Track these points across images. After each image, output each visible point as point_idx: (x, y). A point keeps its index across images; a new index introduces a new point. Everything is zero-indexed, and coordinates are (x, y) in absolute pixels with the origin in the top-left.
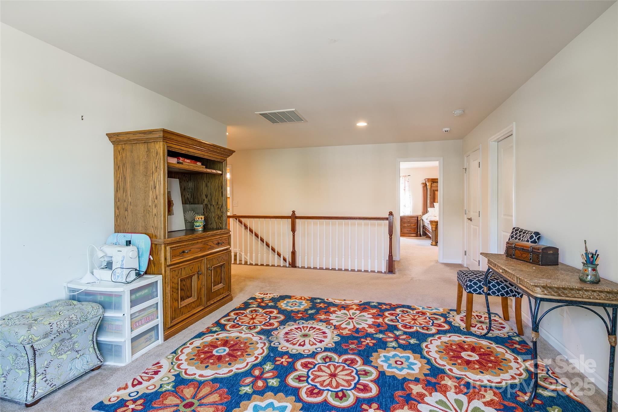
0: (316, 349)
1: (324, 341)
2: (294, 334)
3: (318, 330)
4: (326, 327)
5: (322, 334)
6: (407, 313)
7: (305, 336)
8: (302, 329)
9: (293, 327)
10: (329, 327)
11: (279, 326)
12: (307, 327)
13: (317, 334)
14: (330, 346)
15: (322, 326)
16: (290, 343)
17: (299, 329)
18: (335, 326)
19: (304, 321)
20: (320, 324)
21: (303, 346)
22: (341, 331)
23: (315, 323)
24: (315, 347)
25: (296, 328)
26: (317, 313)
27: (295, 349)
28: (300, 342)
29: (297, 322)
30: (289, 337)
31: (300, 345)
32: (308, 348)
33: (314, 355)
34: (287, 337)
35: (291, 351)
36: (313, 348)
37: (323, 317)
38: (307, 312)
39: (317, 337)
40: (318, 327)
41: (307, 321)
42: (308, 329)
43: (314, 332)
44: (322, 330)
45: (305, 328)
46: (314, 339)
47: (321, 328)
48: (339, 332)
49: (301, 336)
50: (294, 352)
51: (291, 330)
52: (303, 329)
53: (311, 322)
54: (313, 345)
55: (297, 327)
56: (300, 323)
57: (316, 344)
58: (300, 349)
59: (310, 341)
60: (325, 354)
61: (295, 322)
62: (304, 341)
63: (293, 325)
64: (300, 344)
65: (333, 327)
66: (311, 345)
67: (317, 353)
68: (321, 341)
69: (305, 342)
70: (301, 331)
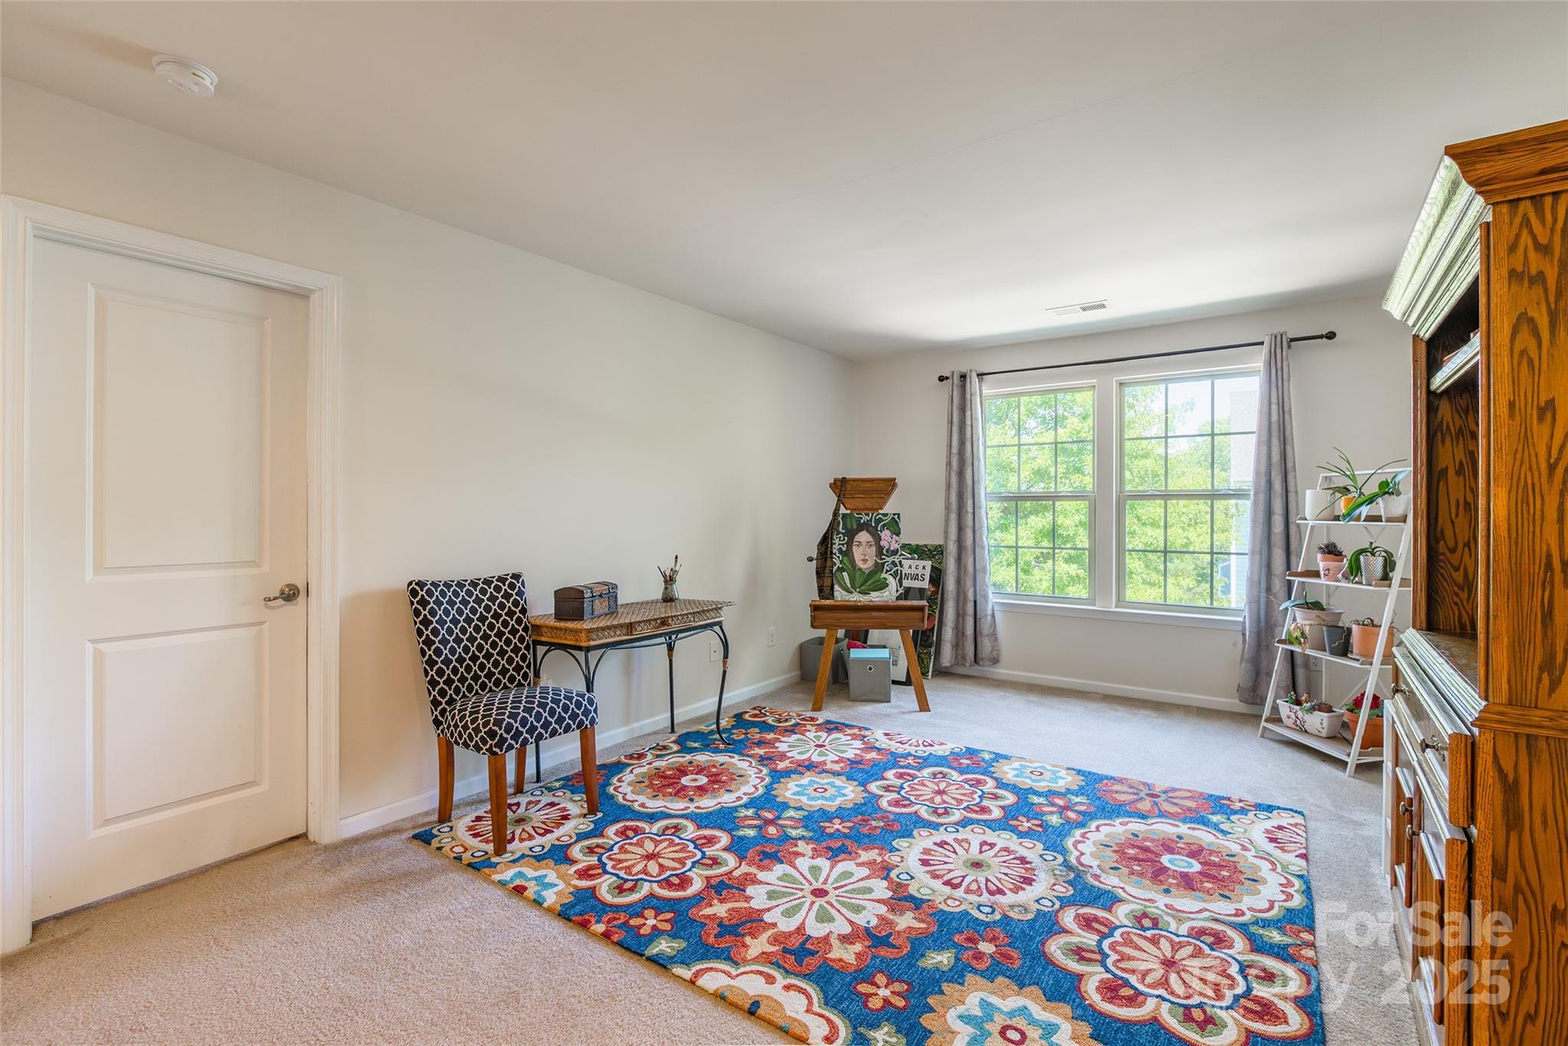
0: (958, 831)
1: (935, 844)
2: (1006, 874)
3: (937, 873)
4: (912, 878)
5: (931, 862)
6: (667, 880)
7: (977, 865)
8: (983, 886)
9: (1010, 898)
10: (904, 876)
11: (1058, 911)
12: (968, 891)
13: (946, 863)
14: (924, 832)
15: (923, 885)
16: (1017, 855)
17: (992, 887)
18: (886, 878)
19: (976, 914)
20: (924, 893)
21: (984, 843)
22: (879, 859)
23: (939, 899)
24: (960, 836)
25: (1000, 892)
26: (919, 944)
27: (1003, 839)
28: (992, 853)
29: (997, 916)
30: (1018, 870)
31: (992, 845)
32: (975, 836)
33: (964, 823)
34: (1027, 869)
35: (1011, 836)
36: (964, 833)
37: (906, 921)
38: (957, 959)
39: (946, 856)
40: (937, 884)
41: (966, 913)
42: (965, 884)
43: (950, 871)
44: (928, 872)
45: (974, 887)
46: (955, 852)
47: (927, 879)
48: (886, 858)
49: (989, 866)
50: (1006, 835)
51: (1016, 890)
52: (979, 887)
53: (952, 907)
54: (963, 840)
55: (999, 898)
56: (989, 910)
57: (956, 840)
58: (991, 836)
59: (967, 851)
60: (941, 820)
61: (1005, 916)
62: (981, 852)
63: (1012, 907)
64: (992, 848)
65: (893, 874)
66: (966, 841)
67: (957, 824)
68: (942, 844)
69: (981, 849)
70: (987, 880)
